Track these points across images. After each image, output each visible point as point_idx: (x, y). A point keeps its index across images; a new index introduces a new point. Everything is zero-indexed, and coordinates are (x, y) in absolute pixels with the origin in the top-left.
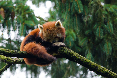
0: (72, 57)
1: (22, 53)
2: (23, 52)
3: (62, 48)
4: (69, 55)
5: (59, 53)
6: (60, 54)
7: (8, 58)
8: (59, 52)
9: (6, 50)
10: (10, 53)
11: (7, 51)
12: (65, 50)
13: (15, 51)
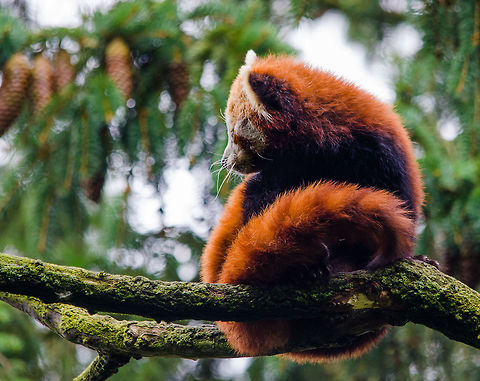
0: (458, 317)
1: (178, 295)
2: (181, 289)
3: (404, 270)
4: (442, 309)
5: (384, 293)
6: (389, 303)
7: (105, 323)
8: (386, 288)
9: (89, 277)
10: (113, 293)
11: (91, 282)
12: (417, 277)
13: (139, 280)
